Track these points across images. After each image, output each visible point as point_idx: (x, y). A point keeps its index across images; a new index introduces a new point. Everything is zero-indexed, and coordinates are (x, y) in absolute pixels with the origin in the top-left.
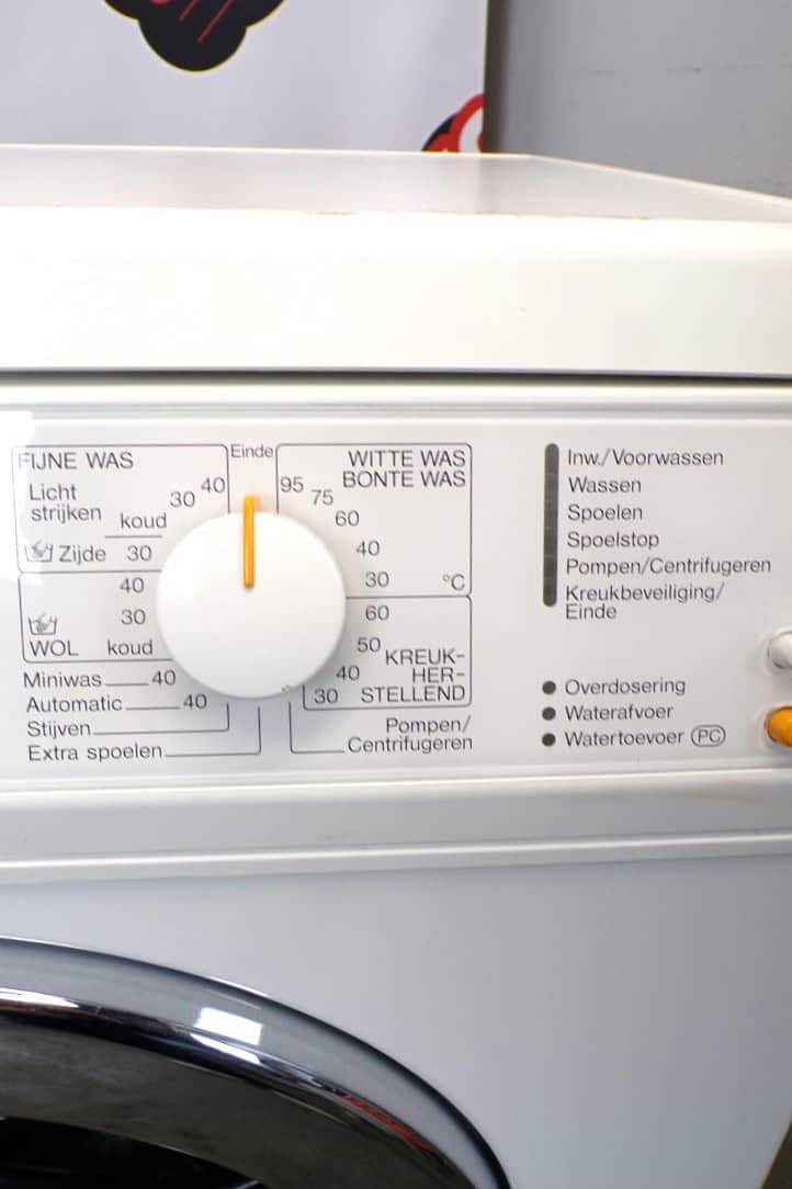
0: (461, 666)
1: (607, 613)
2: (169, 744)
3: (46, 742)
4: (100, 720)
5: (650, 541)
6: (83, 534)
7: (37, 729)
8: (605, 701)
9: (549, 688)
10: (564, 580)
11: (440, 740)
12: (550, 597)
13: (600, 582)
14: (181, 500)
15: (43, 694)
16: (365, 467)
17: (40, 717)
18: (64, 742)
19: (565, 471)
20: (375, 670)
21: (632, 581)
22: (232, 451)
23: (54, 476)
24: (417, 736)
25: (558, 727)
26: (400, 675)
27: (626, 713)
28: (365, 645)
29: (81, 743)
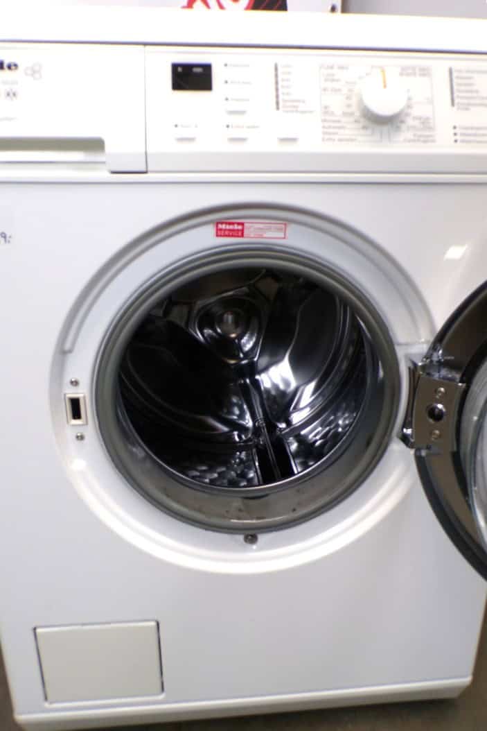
0: (431, 121)
1: (467, 109)
2: (360, 138)
3: (327, 137)
4: (341, 131)
5: (477, 92)
6: (336, 85)
7: (325, 133)
8: (470, 132)
9: (455, 128)
10: (456, 101)
11: (427, 140)
12: (453, 104)
13: (466, 101)
14: (360, 78)
15: (326, 124)
16: (405, 72)
17: (326, 130)
18: (332, 137)
19: (455, 75)
20: (410, 122)
21: (472, 101)
22: (372, 67)
23: (330, 71)
24: (422, 139)
25: (458, 137)
26: (416, 123)
27: (475, 135)
28: (407, 115)
29: (336, 137)
